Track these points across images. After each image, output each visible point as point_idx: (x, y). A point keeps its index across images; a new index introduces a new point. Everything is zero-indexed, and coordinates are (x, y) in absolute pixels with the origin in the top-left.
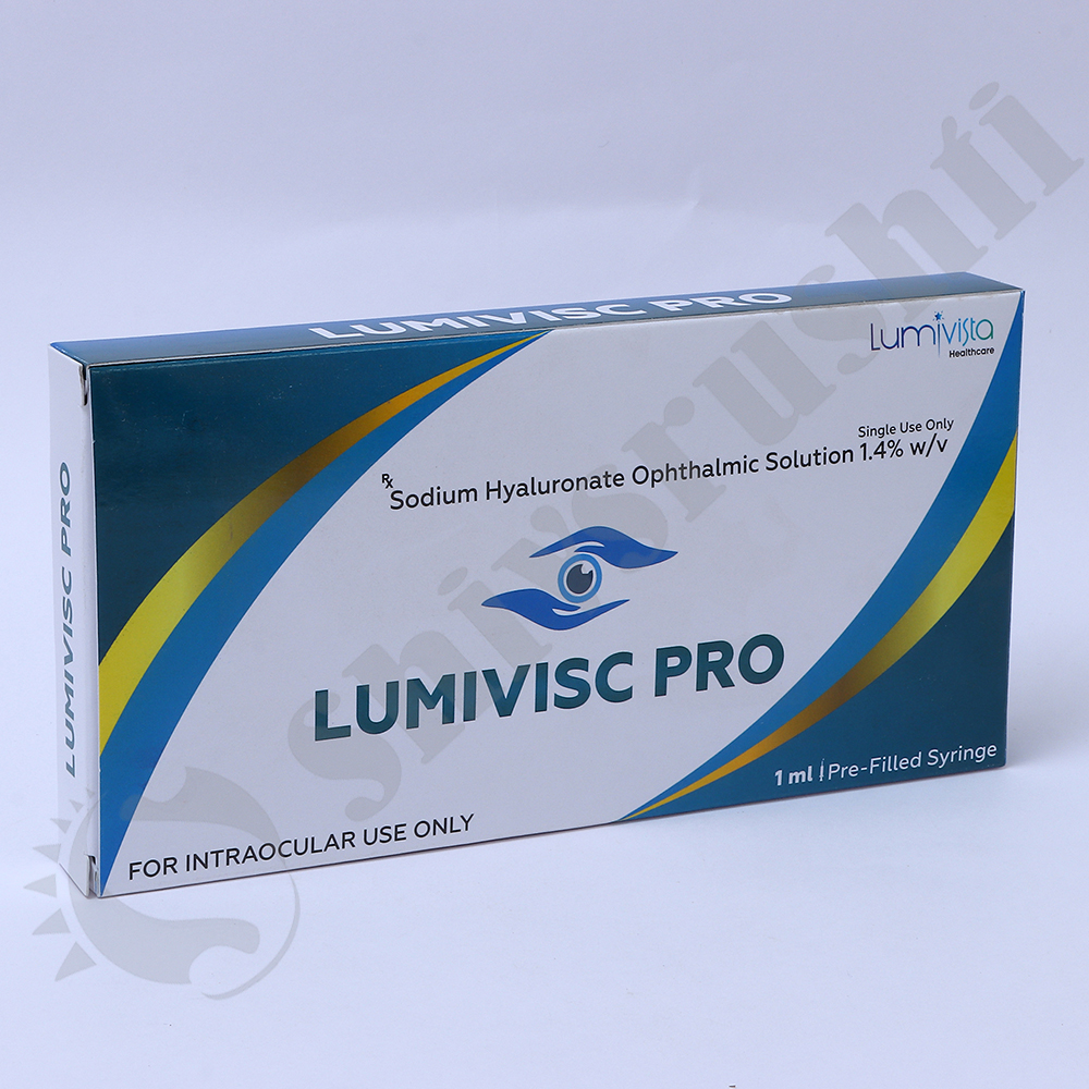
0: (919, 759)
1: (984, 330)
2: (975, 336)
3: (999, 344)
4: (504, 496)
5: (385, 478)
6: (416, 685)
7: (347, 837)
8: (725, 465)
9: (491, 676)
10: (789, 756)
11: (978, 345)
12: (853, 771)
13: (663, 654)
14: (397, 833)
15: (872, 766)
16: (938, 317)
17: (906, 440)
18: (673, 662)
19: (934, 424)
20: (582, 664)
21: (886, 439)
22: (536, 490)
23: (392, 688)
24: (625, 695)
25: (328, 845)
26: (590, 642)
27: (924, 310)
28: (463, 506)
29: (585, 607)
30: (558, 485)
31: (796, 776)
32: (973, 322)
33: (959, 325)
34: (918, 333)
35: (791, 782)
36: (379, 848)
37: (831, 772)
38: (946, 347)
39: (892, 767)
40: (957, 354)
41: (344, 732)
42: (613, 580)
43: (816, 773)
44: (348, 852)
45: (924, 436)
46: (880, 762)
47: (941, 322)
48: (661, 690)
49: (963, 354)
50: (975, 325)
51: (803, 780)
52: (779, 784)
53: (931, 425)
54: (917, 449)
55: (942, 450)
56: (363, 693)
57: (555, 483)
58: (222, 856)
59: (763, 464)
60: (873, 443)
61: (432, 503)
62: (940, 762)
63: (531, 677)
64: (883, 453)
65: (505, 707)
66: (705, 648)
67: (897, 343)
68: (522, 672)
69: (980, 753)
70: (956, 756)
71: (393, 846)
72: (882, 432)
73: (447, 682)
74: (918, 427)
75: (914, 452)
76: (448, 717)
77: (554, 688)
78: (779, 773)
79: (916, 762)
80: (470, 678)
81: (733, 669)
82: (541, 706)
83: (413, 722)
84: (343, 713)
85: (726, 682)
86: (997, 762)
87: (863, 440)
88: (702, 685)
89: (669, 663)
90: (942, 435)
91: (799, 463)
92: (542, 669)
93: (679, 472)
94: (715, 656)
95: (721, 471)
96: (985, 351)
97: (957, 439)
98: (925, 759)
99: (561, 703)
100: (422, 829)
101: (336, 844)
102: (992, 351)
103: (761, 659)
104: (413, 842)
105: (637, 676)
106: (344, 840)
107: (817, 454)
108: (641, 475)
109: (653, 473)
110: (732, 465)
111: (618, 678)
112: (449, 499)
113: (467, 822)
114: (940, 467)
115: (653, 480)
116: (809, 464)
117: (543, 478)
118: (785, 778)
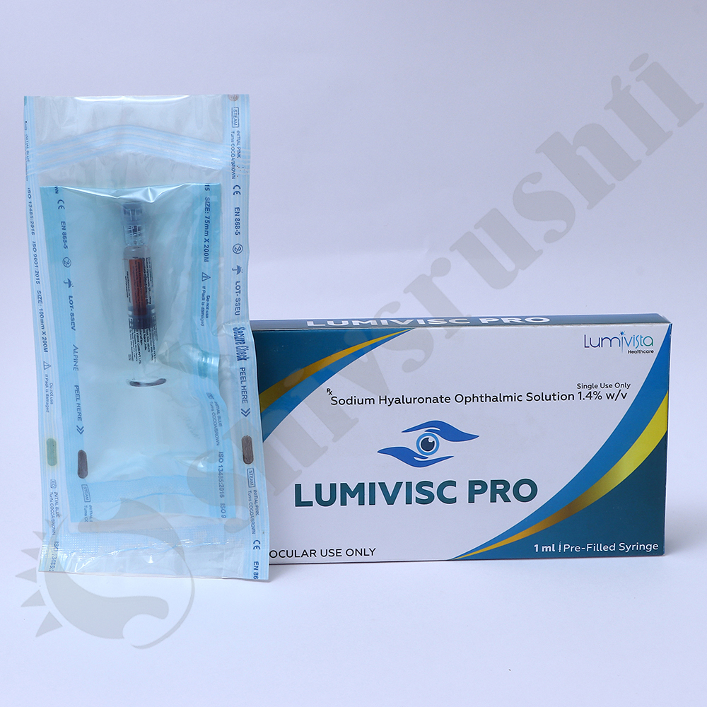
0: (614, 546)
1: (648, 341)
2: (642, 344)
3: (657, 348)
4: (388, 403)
5: (328, 390)
6: (344, 487)
7: (312, 552)
8: (504, 397)
9: (383, 485)
10: (543, 538)
11: (644, 348)
12: (577, 549)
13: (472, 484)
14: (337, 553)
15: (588, 547)
16: (622, 334)
17: (604, 392)
18: (478, 487)
19: (619, 385)
20: (430, 484)
21: (592, 390)
22: (405, 401)
23: (333, 486)
24: (453, 501)
25: (303, 554)
26: (435, 474)
27: (613, 330)
28: (367, 406)
29: (430, 458)
30: (416, 400)
31: (545, 548)
32: (641, 337)
33: (634, 338)
34: (611, 341)
35: (543, 551)
36: (328, 559)
37: (565, 548)
38: (626, 349)
39: (599, 549)
40: (633, 352)
41: (310, 504)
42: (445, 446)
43: (557, 548)
44: (313, 559)
45: (614, 391)
46: (592, 546)
47: (624, 336)
48: (471, 500)
49: (636, 352)
50: (642, 339)
51: (550, 550)
52: (537, 551)
53: (617, 385)
54: (610, 396)
55: (624, 398)
56: (318, 487)
57: (414, 399)
59: (524, 398)
60: (585, 392)
61: (352, 403)
62: (626, 550)
63: (403, 488)
64: (591, 397)
65: (390, 500)
66: (494, 483)
67: (599, 345)
68: (399, 485)
69: (649, 547)
70: (635, 547)
71: (335, 559)
72: (590, 387)
73: (361, 486)
74: (611, 386)
75: (608, 398)
76: (361, 502)
77: (415, 494)
78: (536, 546)
79: (612, 548)
80: (372, 485)
81: (510, 494)
82: (409, 501)
83: (344, 503)
84: (308, 494)
85: (506, 500)
86: (660, 552)
87: (580, 390)
88: (493, 500)
89: (475, 488)
90: (624, 390)
91: (544, 398)
92: (409, 485)
93: (480, 398)
94: (500, 487)
95: (502, 399)
96: (648, 352)
97: (633, 394)
98: (617, 547)
99: (419, 501)
100: (350, 552)
101: (307, 554)
102: (652, 352)
103: (525, 491)
104: (345, 558)
105: (461, 492)
106: (311, 553)
107: (554, 395)
108: (459, 398)
109: (466, 398)
110: (508, 397)
111: (449, 492)
112: (360, 402)
113: (372, 552)
114: (621, 408)
115: (466, 401)
116: (550, 399)
117: (408, 396)
118: (540, 548)
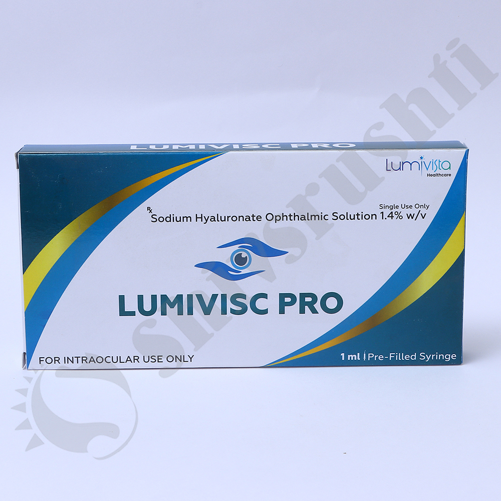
0: (415, 356)
1: (446, 165)
2: (441, 168)
3: (454, 172)
4: (204, 221)
5: (149, 208)
6: (164, 298)
7: (136, 358)
8: (311, 216)
9: (200, 297)
10: (348, 347)
11: (443, 172)
12: (381, 357)
13: (282, 296)
14: (158, 359)
15: (391, 357)
16: (421, 158)
17: (404, 212)
18: (288, 300)
19: (418, 206)
20: (243, 296)
21: (394, 211)
22: (219, 219)
23: (154, 298)
24: (265, 312)
25: (127, 360)
26: (248, 287)
27: (413, 155)
28: (184, 224)
29: (244, 272)
30: (230, 218)
31: (351, 357)
32: (440, 162)
33: (433, 162)
34: (411, 165)
35: (349, 359)
36: (149, 365)
37: (369, 357)
38: (425, 172)
39: (401, 358)
40: (431, 175)
41: (132, 314)
43: (361, 356)
44: (136, 365)
45: (414, 211)
46: (395, 355)
47: (423, 160)
48: (282, 311)
49: (434, 175)
50: (441, 163)
51: (355, 359)
52: (343, 359)
53: (417, 206)
54: (410, 216)
55: (423, 218)
56: (140, 298)
57: (228, 217)
58: (80, 359)
59: (330, 217)
60: (387, 212)
61: (170, 221)
62: (426, 359)
63: (219, 299)
64: (392, 217)
65: (207, 311)
66: (303, 296)
67: (400, 168)
68: (214, 297)
69: (448, 357)
70: (435, 357)
71: (157, 365)
72: (392, 207)
73: (179, 298)
74: (411, 207)
75: (409, 218)
76: (180, 313)
77: (230, 305)
78: (343, 355)
79: (413, 357)
80: (190, 297)
81: (317, 306)
82: (224, 312)
83: (164, 313)
84: (131, 305)
85: (314, 311)
86: (458, 361)
87: (382, 211)
88: (302, 311)
89: (286, 300)
90: (423, 211)
91: (349, 218)
92: (224, 297)
93: (289, 217)
94: (308, 299)
95: (309, 218)
96: (446, 175)
97: (431, 214)
98: (418, 356)
99: (233, 312)
100: (170, 359)
101: (130, 360)
102: (450, 175)
103: (332, 303)
104: (165, 364)
105: (272, 304)
106: (134, 359)
107: (358, 215)
108: (270, 217)
109: (276, 216)
110: (315, 216)
111: (261, 304)
112: (178, 220)
113: (191, 359)
114: (420, 227)
115: (276, 220)
116: (354, 219)
117: (223, 215)
118: (346, 357)
